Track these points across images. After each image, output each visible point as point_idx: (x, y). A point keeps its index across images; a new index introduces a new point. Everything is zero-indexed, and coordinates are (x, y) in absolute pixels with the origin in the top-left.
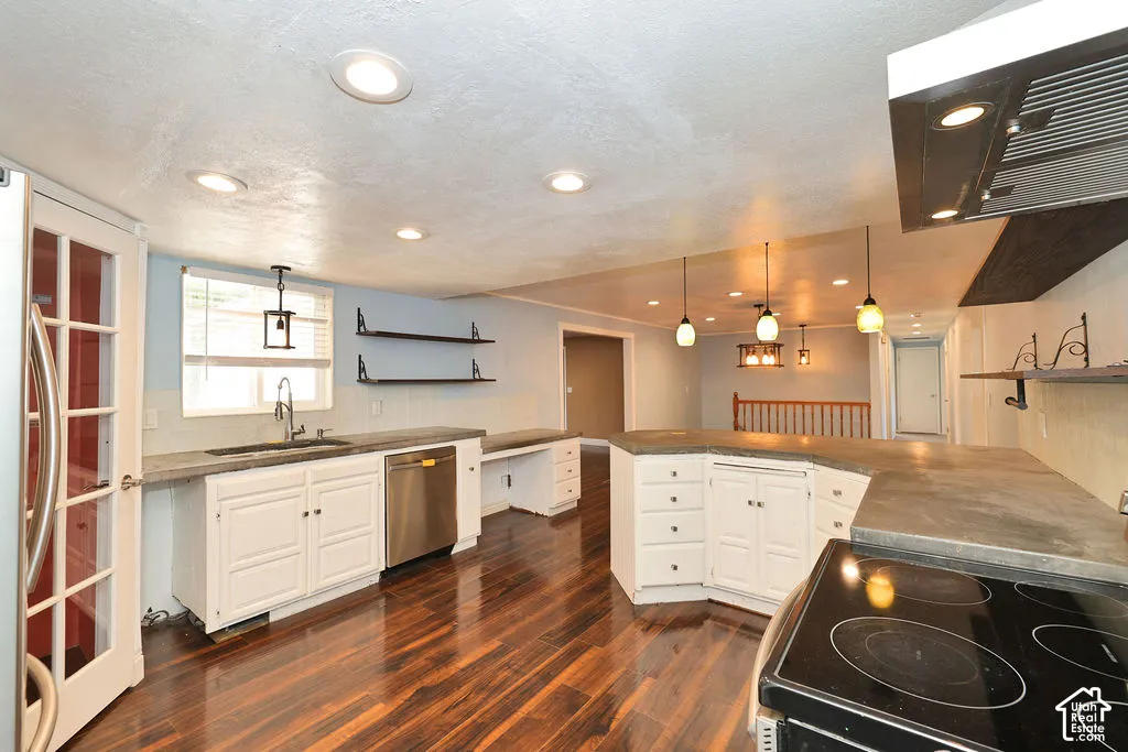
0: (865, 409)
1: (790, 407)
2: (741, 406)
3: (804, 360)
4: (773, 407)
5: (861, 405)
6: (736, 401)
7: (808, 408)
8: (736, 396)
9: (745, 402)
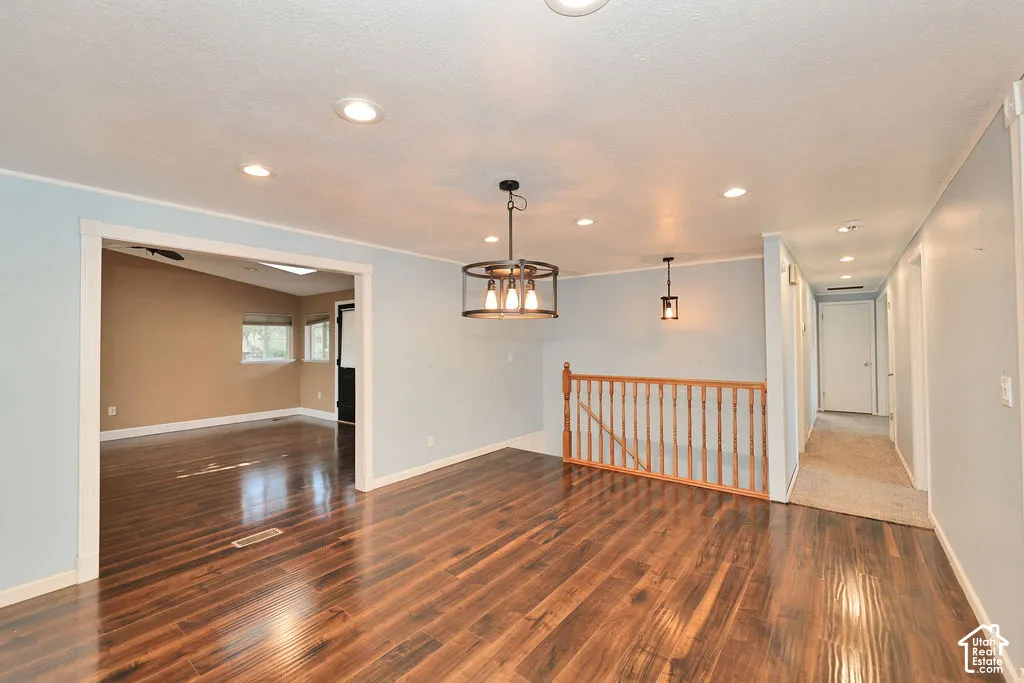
0: (758, 394)
1: (642, 387)
2: (574, 383)
3: (670, 313)
4: (618, 386)
5: (749, 386)
6: (568, 375)
7: (668, 388)
8: (567, 368)
9: (579, 378)
